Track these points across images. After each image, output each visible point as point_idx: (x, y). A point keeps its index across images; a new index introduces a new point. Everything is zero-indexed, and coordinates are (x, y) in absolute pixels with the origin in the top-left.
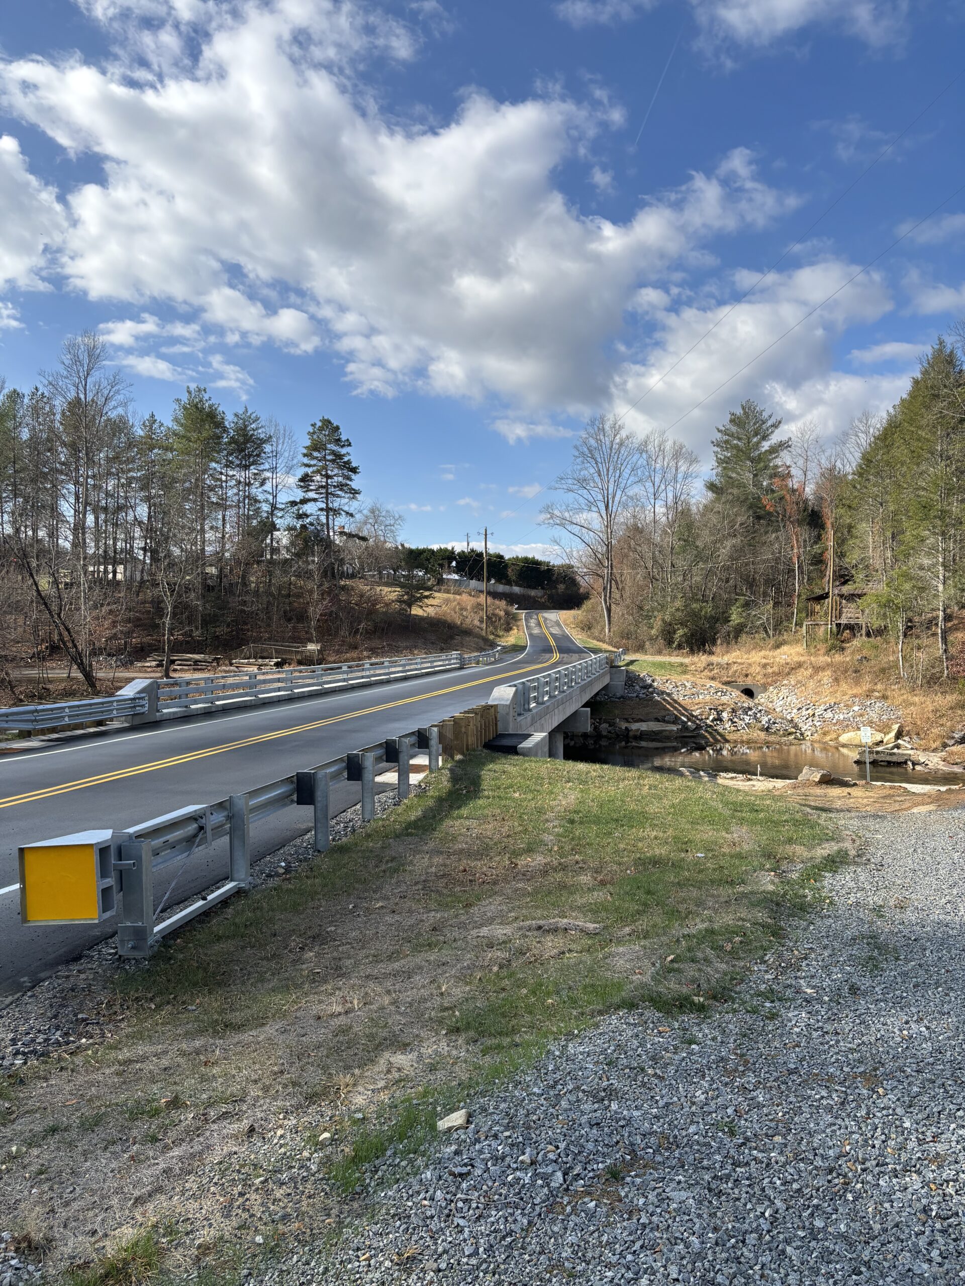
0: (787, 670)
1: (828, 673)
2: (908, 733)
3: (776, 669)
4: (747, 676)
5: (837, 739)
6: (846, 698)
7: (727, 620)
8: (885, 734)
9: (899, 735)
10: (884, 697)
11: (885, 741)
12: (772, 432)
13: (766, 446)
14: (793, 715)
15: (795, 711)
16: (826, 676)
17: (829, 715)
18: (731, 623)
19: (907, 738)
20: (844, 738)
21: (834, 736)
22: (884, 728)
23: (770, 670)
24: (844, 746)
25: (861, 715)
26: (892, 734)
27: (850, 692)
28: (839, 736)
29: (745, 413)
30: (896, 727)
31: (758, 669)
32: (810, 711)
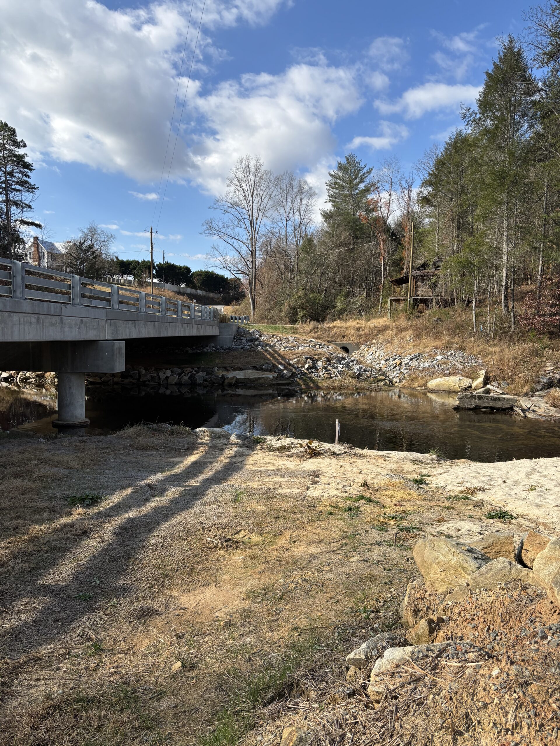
0: (376, 332)
1: (411, 331)
2: (495, 379)
3: (367, 331)
4: (344, 337)
5: (425, 384)
6: (428, 349)
7: (334, 307)
8: (474, 379)
9: (487, 380)
10: (463, 349)
11: (473, 386)
12: (366, 177)
13: (362, 186)
14: (381, 365)
15: (383, 362)
16: (409, 335)
17: (414, 363)
18: (337, 308)
19: (495, 383)
20: (433, 383)
21: (422, 382)
22: (472, 375)
23: (362, 333)
24: (432, 391)
25: (445, 363)
26: (481, 380)
27: (432, 344)
28: (427, 382)
29: (348, 162)
30: (483, 372)
31: (353, 331)
32: (397, 361)
